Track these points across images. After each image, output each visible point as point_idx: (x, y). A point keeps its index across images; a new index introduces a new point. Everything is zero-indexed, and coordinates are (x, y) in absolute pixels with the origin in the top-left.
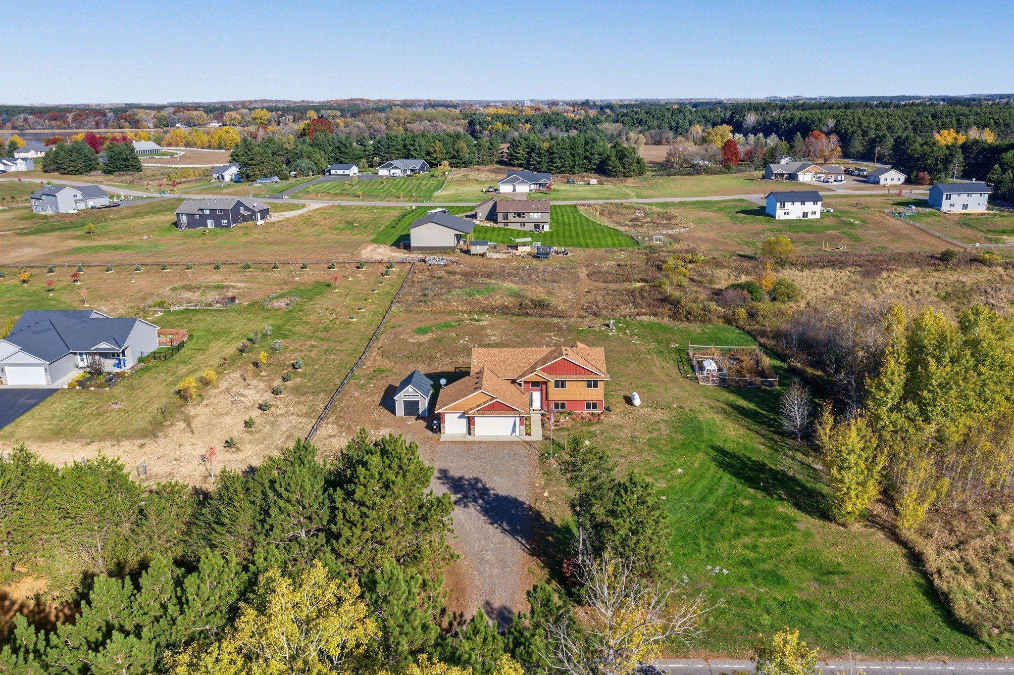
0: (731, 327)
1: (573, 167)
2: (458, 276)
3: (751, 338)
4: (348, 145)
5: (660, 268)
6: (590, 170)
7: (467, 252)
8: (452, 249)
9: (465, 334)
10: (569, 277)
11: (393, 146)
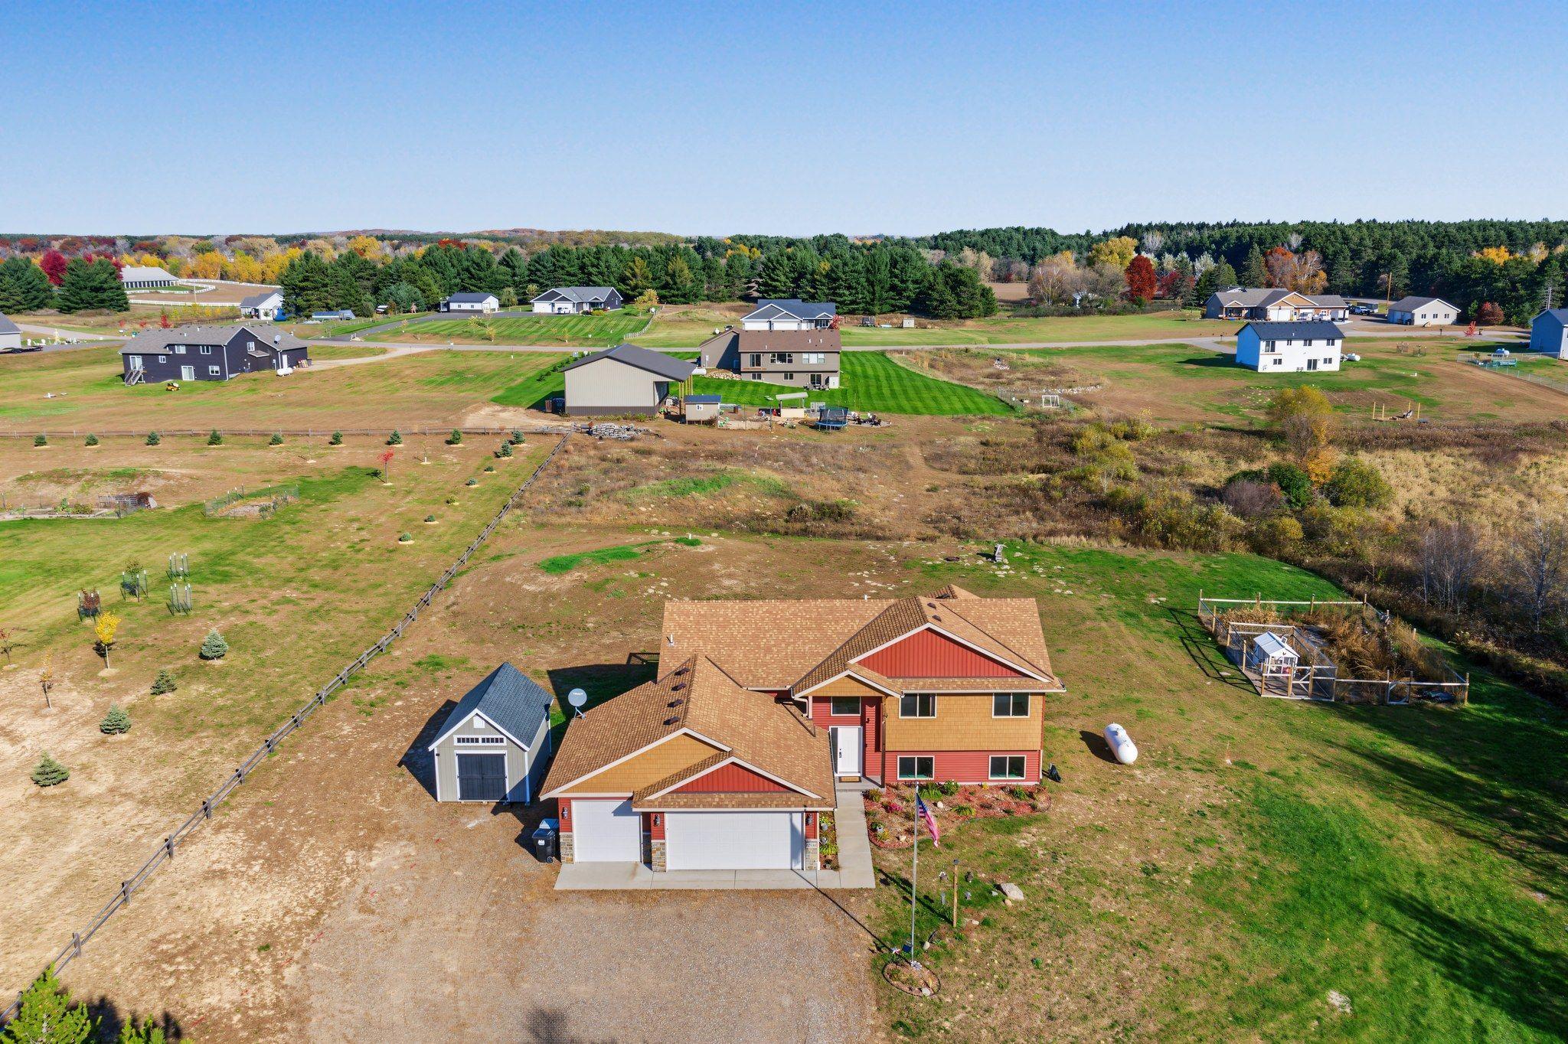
0: (1266, 560)
1: (871, 302)
2: (655, 459)
3: (1323, 582)
4: (484, 264)
5: (1072, 450)
6: (900, 308)
7: (680, 418)
8: (649, 413)
9: (663, 572)
10: (889, 463)
11: (563, 268)
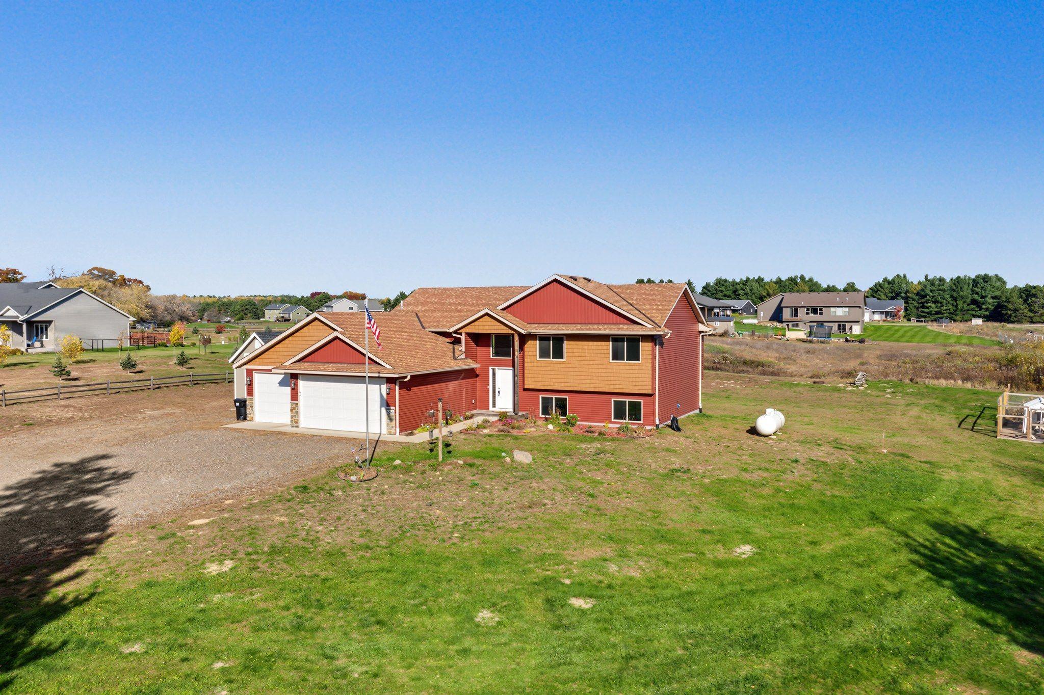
11: (722, 291)
